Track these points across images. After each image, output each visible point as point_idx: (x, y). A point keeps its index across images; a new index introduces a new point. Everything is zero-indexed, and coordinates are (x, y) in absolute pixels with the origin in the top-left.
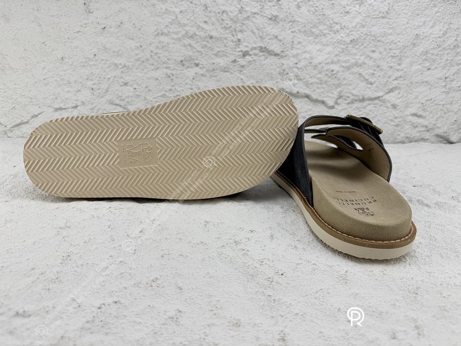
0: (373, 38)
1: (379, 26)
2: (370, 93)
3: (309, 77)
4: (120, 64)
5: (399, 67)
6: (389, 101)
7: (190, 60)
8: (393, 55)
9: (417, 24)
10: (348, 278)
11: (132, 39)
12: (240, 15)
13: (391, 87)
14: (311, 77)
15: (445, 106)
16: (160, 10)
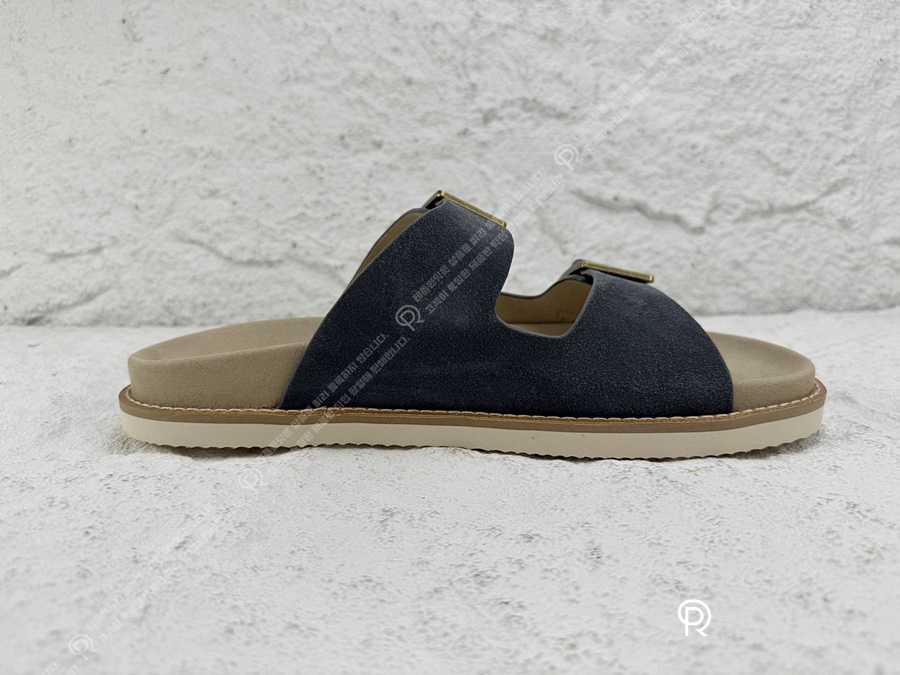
0: (780, 72)
1: (793, 44)
2: (785, 196)
3: (640, 162)
4: (202, 149)
5: (847, 134)
6: (831, 213)
7: (361, 136)
8: (832, 107)
9: (879, 37)
11: (230, 93)
12: (472, 32)
13: (833, 180)
14: (645, 163)
16: (292, 29)
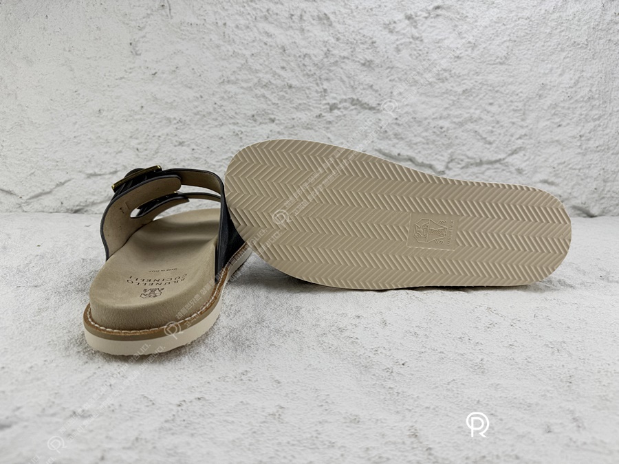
0: (490, 88)
1: (497, 74)
2: (489, 155)
3: (413, 135)
4: (175, 119)
5: (523, 123)
6: (512, 165)
7: (263, 115)
8: (516, 108)
9: (542, 71)
10: (485, 367)
11: (190, 88)
12: (325, 60)
13: (514, 148)
14: (415, 136)
15: (581, 171)
16: (226, 53)
